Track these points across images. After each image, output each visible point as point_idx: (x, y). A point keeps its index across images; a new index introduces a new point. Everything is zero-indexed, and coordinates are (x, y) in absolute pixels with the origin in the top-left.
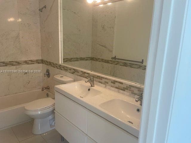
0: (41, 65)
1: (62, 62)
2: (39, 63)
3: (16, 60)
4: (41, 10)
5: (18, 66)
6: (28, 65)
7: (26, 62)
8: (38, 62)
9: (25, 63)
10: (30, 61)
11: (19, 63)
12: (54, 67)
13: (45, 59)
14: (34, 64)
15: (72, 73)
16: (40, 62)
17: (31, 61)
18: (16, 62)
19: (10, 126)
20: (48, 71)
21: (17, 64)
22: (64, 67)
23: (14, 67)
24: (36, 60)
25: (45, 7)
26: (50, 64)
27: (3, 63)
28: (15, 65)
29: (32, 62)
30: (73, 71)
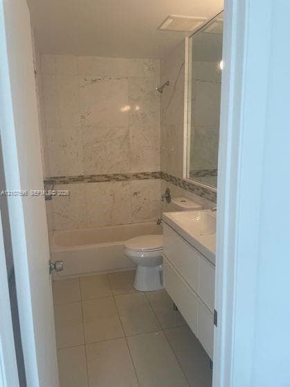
0: (159, 181)
1: (188, 177)
2: (156, 177)
3: (122, 173)
4: (161, 90)
5: (125, 182)
6: (140, 181)
7: (137, 176)
8: (155, 175)
9: (135, 177)
10: (142, 173)
11: (126, 178)
12: (176, 185)
13: (165, 171)
14: (148, 179)
15: (200, 196)
16: (158, 175)
17: (145, 174)
18: (123, 176)
19: (106, 271)
20: (168, 191)
21: (124, 178)
22: (189, 184)
23: (120, 183)
24: (153, 173)
25: (167, 84)
26: (170, 179)
27: (106, 176)
28: (121, 180)
29: (146, 176)
30: (201, 191)
